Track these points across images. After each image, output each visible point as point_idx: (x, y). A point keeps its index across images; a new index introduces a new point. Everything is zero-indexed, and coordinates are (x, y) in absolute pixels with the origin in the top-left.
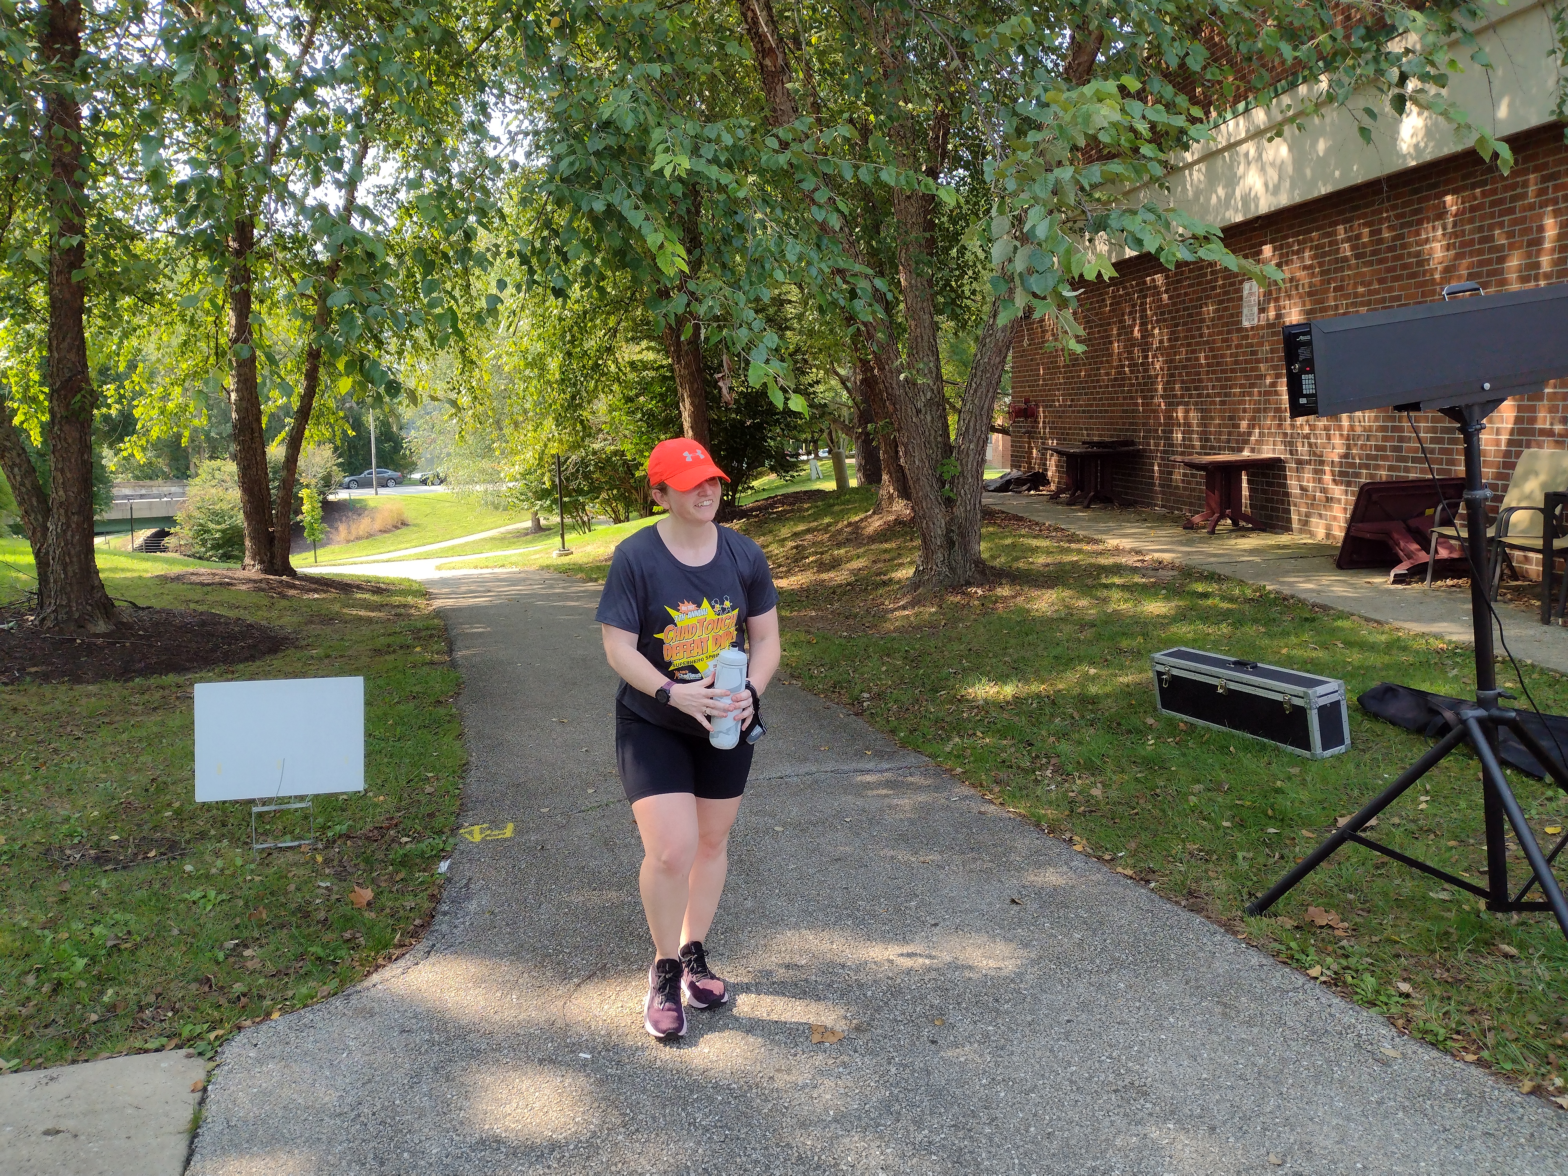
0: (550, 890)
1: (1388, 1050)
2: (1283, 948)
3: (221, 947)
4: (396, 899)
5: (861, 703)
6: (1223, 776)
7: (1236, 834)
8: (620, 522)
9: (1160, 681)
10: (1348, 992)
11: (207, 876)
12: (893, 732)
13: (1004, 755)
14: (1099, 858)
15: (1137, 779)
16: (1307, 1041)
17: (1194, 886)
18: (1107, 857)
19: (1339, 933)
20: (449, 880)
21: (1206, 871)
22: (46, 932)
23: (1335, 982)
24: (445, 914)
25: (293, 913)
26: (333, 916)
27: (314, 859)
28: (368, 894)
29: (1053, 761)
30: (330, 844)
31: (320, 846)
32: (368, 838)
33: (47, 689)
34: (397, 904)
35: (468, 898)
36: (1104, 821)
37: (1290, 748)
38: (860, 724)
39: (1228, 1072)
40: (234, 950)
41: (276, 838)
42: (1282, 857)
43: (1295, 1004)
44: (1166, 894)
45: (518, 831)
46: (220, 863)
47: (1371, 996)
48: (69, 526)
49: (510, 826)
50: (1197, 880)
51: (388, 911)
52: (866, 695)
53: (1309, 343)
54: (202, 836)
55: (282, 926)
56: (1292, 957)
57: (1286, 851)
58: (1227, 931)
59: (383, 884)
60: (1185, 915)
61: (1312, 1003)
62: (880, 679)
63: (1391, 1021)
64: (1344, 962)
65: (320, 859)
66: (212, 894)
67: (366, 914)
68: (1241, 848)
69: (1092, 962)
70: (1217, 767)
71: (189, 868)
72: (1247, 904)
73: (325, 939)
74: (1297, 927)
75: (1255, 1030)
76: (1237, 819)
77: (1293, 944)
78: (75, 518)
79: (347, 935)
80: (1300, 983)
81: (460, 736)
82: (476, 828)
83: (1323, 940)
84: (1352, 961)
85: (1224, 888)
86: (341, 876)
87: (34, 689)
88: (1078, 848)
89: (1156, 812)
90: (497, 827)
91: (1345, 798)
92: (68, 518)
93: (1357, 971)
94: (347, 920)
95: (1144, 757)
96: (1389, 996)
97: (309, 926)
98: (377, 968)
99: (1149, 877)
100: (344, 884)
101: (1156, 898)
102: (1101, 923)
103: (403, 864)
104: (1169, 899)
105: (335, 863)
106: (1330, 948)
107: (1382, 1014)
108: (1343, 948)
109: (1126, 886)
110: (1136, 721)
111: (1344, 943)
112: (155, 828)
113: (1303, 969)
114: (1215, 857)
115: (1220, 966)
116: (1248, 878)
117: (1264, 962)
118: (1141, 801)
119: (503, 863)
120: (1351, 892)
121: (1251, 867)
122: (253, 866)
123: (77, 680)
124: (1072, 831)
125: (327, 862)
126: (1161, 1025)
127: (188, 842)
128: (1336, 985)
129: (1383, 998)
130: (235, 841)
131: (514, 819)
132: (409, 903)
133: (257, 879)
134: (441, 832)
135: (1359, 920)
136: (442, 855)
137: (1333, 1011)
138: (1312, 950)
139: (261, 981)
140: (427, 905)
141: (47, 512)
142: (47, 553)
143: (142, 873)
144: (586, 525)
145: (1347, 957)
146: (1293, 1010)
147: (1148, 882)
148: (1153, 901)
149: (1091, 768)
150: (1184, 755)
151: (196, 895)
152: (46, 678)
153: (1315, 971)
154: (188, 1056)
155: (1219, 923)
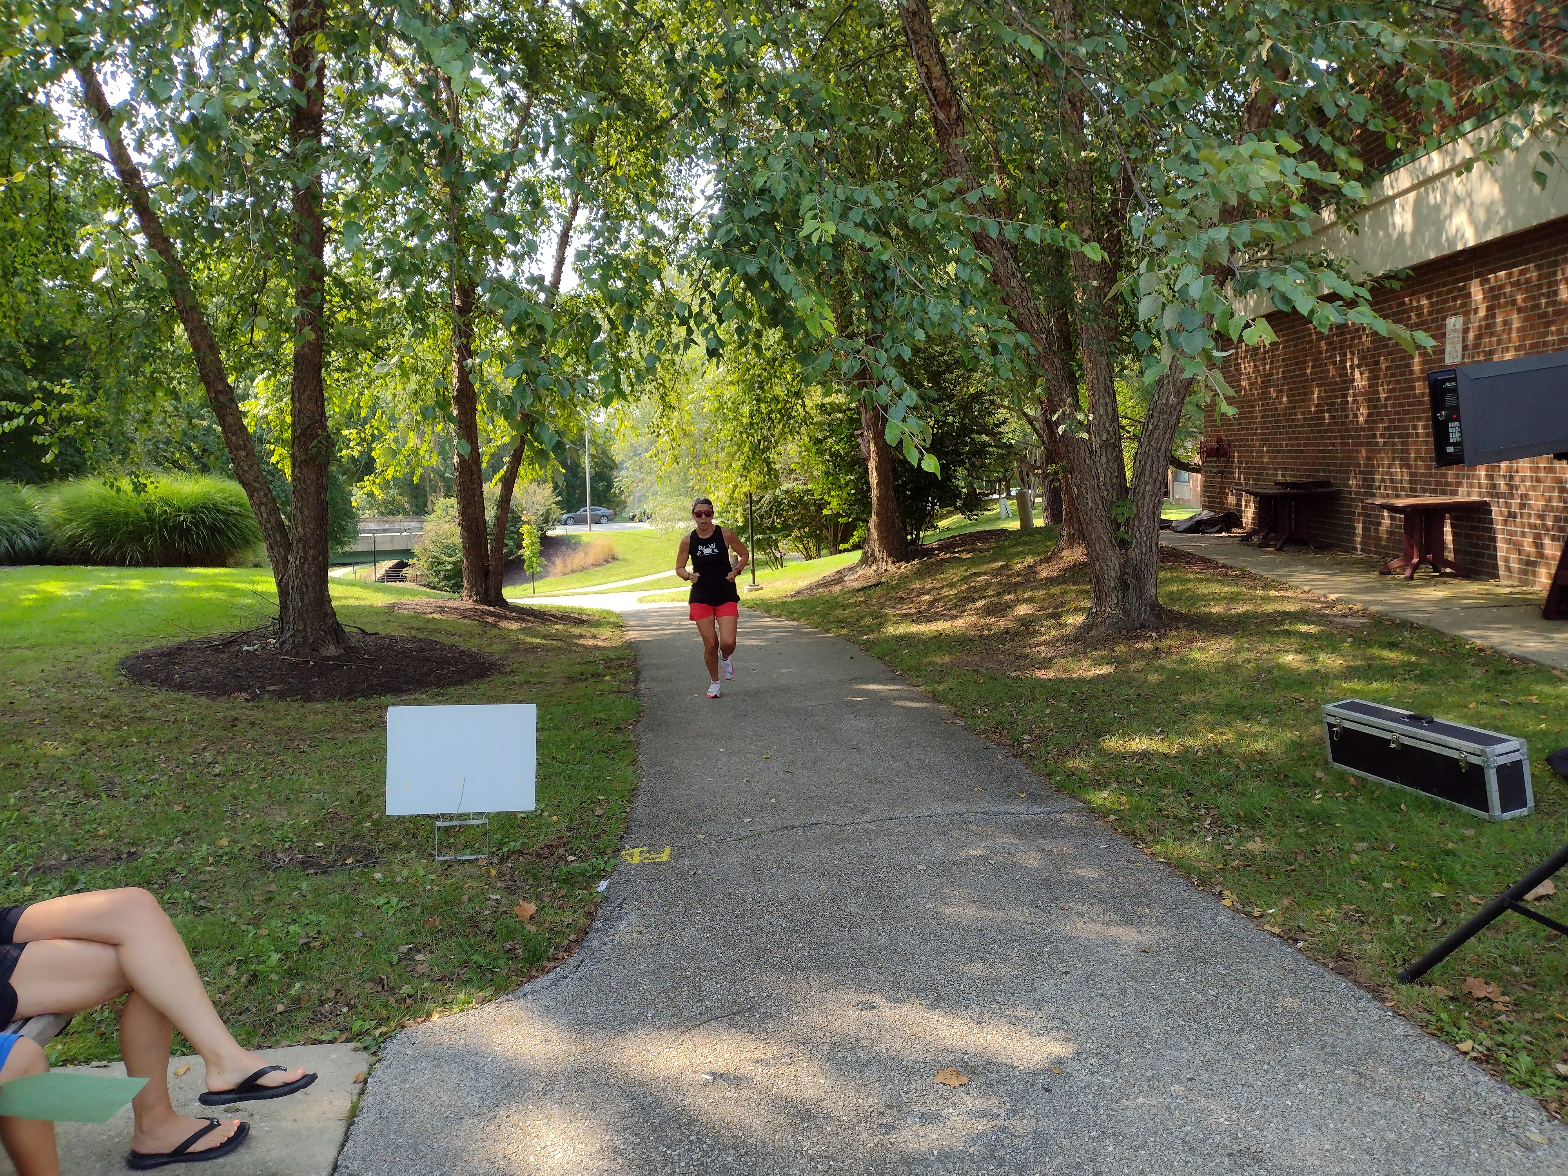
0: (696, 914)
1: (1534, 1135)
2: (1433, 1019)
3: (396, 951)
4: (557, 914)
5: (1020, 745)
6: (1391, 834)
7: (1397, 896)
8: (811, 558)
9: (1331, 733)
10: (1500, 1072)
11: (393, 884)
12: (1049, 775)
13: (1162, 804)
14: (1248, 914)
15: (1298, 835)
16: (1445, 1118)
17: (1345, 948)
18: (1256, 914)
19: (1500, 1007)
20: (606, 899)
21: (1360, 933)
22: (250, 927)
23: (1486, 1060)
24: (597, 931)
25: (463, 923)
26: (497, 928)
27: (489, 872)
28: (531, 908)
29: (1212, 812)
30: (504, 859)
31: (495, 860)
32: (538, 855)
33: (282, 705)
34: (557, 919)
35: (620, 917)
36: (1258, 876)
37: (1466, 808)
38: (1017, 765)
39: (1353, 1144)
40: (408, 953)
41: (458, 851)
42: (1444, 923)
43: (1439, 1078)
44: (1314, 954)
45: (674, 856)
46: (405, 872)
47: (1524, 1077)
48: (306, 559)
49: (668, 850)
50: (1349, 942)
51: (547, 925)
52: (1027, 737)
53: (1454, 390)
54: (395, 846)
55: (452, 934)
56: (1441, 1030)
57: (1447, 917)
58: (1374, 997)
59: (547, 900)
60: (1330, 977)
61: (1457, 1079)
62: (1043, 722)
63: (1543, 1104)
64: (1500, 1039)
65: (493, 872)
66: (394, 901)
67: (528, 927)
68: (1402, 912)
69: (1224, 1019)
70: (1384, 824)
71: (378, 875)
72: (1400, 971)
73: (487, 949)
74: (1452, 998)
75: (1390, 1103)
76: (1399, 881)
77: (1444, 1016)
78: (312, 552)
79: (508, 946)
80: (1447, 1057)
81: (634, 762)
82: (636, 851)
83: (1479, 1012)
84: (1509, 1038)
85: (1378, 952)
86: (510, 890)
87: (270, 705)
88: (1227, 902)
89: (1315, 870)
90: (656, 851)
91: (1521, 864)
92: (305, 552)
93: (1512, 1048)
94: (511, 932)
95: (1308, 812)
96: (1545, 1078)
97: (476, 935)
98: (531, 978)
99: (1298, 936)
100: (513, 898)
101: (1302, 958)
102: (1239, 981)
103: (566, 881)
104: (1316, 960)
105: (508, 877)
106: (1486, 1023)
107: (1534, 1095)
108: (1500, 1023)
109: (1272, 944)
110: (1303, 773)
111: (1502, 1018)
112: (354, 838)
113: (1452, 1042)
114: (1371, 919)
115: (1361, 1035)
116: (1405, 944)
117: (1411, 1032)
118: (1300, 858)
119: (656, 885)
120: (1517, 965)
121: (1409, 931)
122: (433, 877)
123: (308, 698)
124: (1223, 884)
125: (500, 875)
126: (1288, 1091)
127: (381, 851)
128: (1488, 1062)
129: (1537, 1079)
130: (421, 852)
131: (672, 845)
132: (567, 918)
133: (436, 888)
134: (602, 853)
135: (1523, 994)
136: (601, 875)
137: (1479, 1089)
138: (1464, 1024)
139: (426, 984)
140: (583, 922)
141: (288, 546)
142: (287, 583)
143: (339, 878)
144: (779, 562)
145: (1502, 1032)
146: (1434, 1084)
147: (1296, 941)
148: (1297, 961)
149: (1251, 822)
150: (1351, 811)
151: (381, 901)
152: (281, 695)
153: (1466, 1046)
154: (356, 1050)
155: (1368, 988)
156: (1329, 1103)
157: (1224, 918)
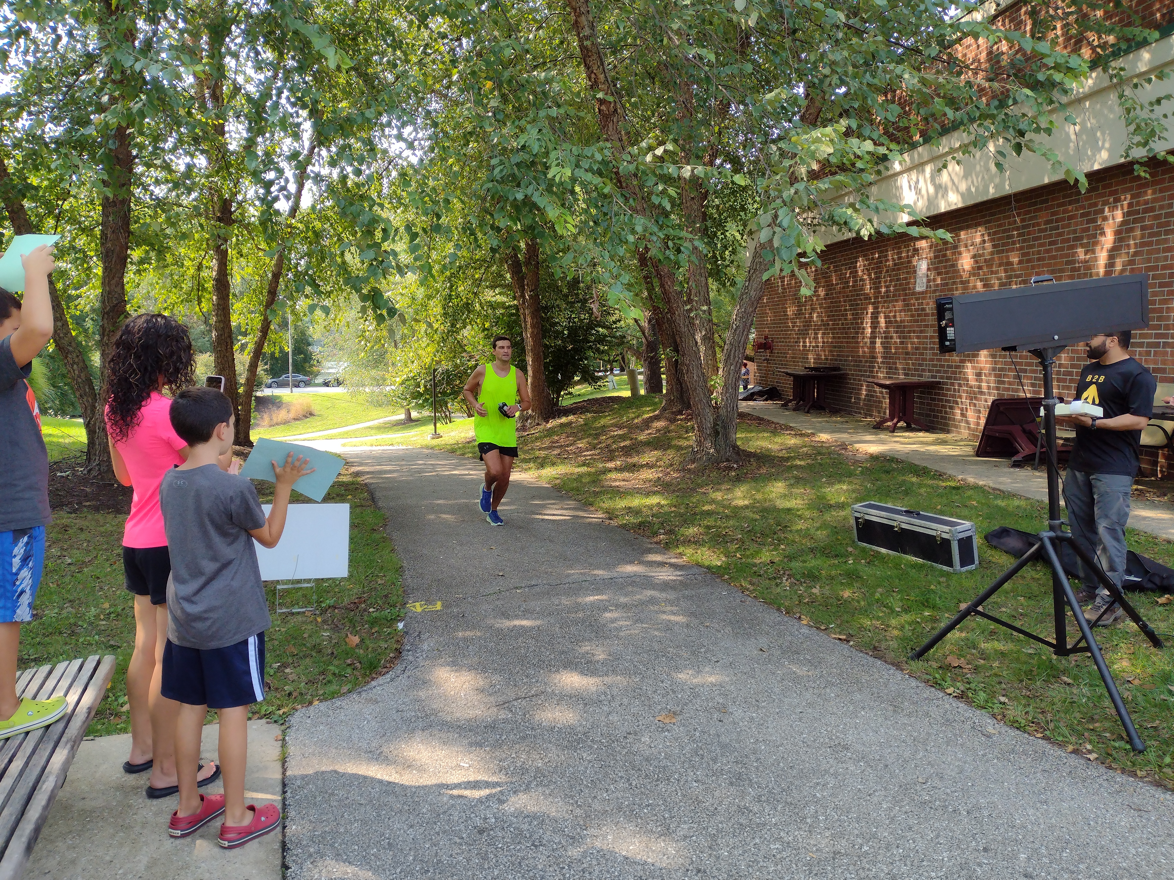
1: (991, 730)
2: (932, 678)
4: (375, 643)
5: (659, 536)
7: (905, 615)
9: (857, 523)
10: (970, 702)
12: (683, 554)
13: (756, 570)
14: (818, 628)
15: (843, 584)
16: (943, 724)
17: (877, 645)
18: (823, 628)
19: (966, 670)
21: (886, 636)
23: (961, 696)
24: (409, 651)
25: (311, 650)
26: (337, 651)
27: (316, 620)
29: (789, 573)
32: (347, 609)
34: (376, 645)
35: (421, 642)
36: (821, 607)
37: (940, 566)
38: (659, 549)
39: (896, 739)
40: (278, 669)
42: (932, 628)
43: (938, 706)
44: (860, 648)
45: (445, 606)
47: (983, 704)
49: (439, 603)
50: (879, 641)
51: (371, 649)
52: (662, 532)
53: (950, 309)
55: (305, 656)
56: (937, 683)
57: (934, 625)
58: (897, 669)
59: (364, 635)
60: (871, 659)
61: (947, 706)
62: (671, 522)
63: (994, 716)
64: (968, 686)
65: (319, 620)
67: (357, 651)
68: (908, 624)
70: (893, 577)
72: (910, 655)
73: (336, 663)
74: (940, 667)
75: (913, 719)
76: (906, 607)
77: (937, 676)
79: (349, 661)
80: (941, 696)
81: (393, 550)
82: (418, 604)
83: (956, 674)
84: (973, 686)
85: (896, 646)
86: (336, 629)
87: (90, 517)
88: (804, 622)
89: (855, 603)
90: (431, 604)
93: (975, 691)
94: (346, 653)
95: (846, 571)
96: (994, 704)
97: (324, 656)
98: (373, 679)
99: (850, 639)
100: (339, 634)
101: (854, 650)
103: (374, 623)
104: (862, 651)
105: (330, 622)
106: (960, 679)
107: (988, 712)
108: (967, 678)
109: (835, 644)
110: (841, 549)
111: (969, 676)
113: (942, 689)
114: (891, 628)
115: (893, 687)
116: (911, 640)
117: (920, 685)
118: (846, 597)
120: (974, 647)
121: (913, 634)
123: (118, 511)
124: (800, 613)
125: (324, 622)
126: (856, 716)
128: (962, 698)
129: (989, 705)
131: (440, 600)
132: (384, 645)
134: (395, 606)
135: (978, 664)
136: (398, 619)
137: (959, 710)
138: (948, 679)
139: (301, 685)
140: (395, 646)
142: (94, 427)
144: (448, 418)
145: (969, 683)
146: (936, 709)
147: (848, 641)
148: (851, 652)
149: (812, 577)
150: (872, 570)
152: (96, 509)
153: (950, 691)
154: (268, 723)
155: (893, 664)
156: (880, 720)
157: (805, 630)
